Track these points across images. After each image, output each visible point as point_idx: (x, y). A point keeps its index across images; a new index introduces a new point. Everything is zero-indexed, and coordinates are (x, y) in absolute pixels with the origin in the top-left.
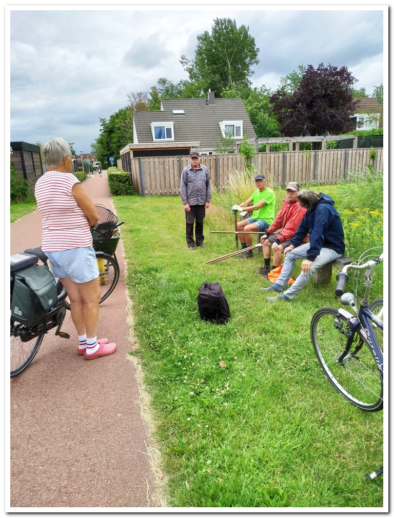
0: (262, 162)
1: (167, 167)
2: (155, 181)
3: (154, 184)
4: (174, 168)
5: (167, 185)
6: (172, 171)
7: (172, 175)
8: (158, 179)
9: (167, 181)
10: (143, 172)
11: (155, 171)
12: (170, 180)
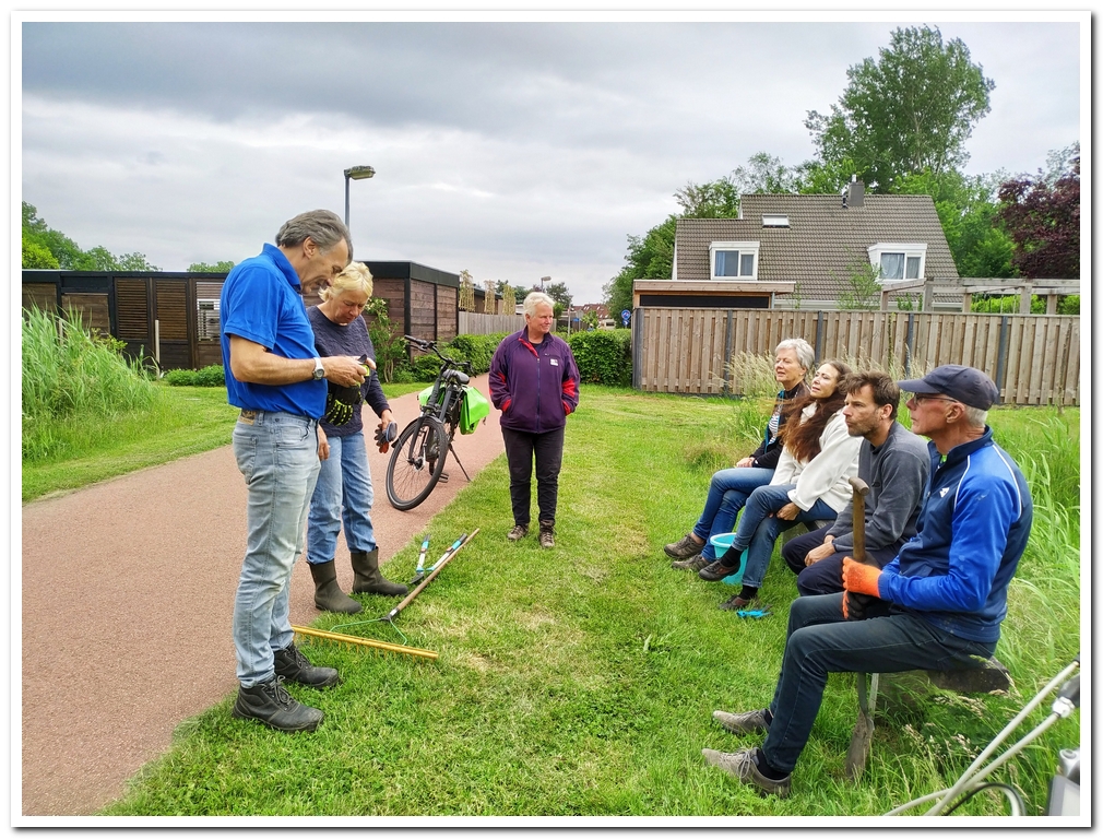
0: (940, 335)
1: (697, 332)
2: (668, 358)
3: (662, 365)
4: (713, 335)
5: (694, 370)
6: (707, 342)
7: (707, 350)
8: (674, 357)
9: (695, 362)
10: (642, 337)
11: (668, 338)
12: (700, 360)
